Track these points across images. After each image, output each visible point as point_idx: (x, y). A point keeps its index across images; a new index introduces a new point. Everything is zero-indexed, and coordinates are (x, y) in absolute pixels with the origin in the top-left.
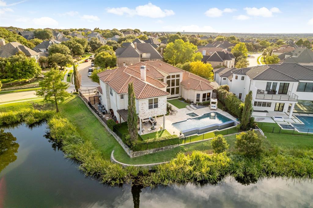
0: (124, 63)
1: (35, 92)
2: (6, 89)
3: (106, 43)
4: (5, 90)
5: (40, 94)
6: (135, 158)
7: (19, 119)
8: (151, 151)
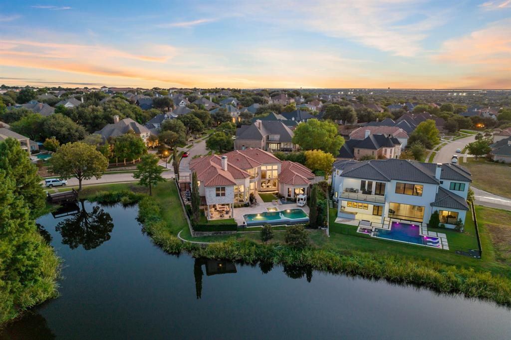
0: (243, 146)
1: (133, 175)
2: (112, 169)
3: (239, 114)
4: (111, 171)
5: (137, 176)
6: (196, 237)
7: (116, 199)
8: (210, 234)
